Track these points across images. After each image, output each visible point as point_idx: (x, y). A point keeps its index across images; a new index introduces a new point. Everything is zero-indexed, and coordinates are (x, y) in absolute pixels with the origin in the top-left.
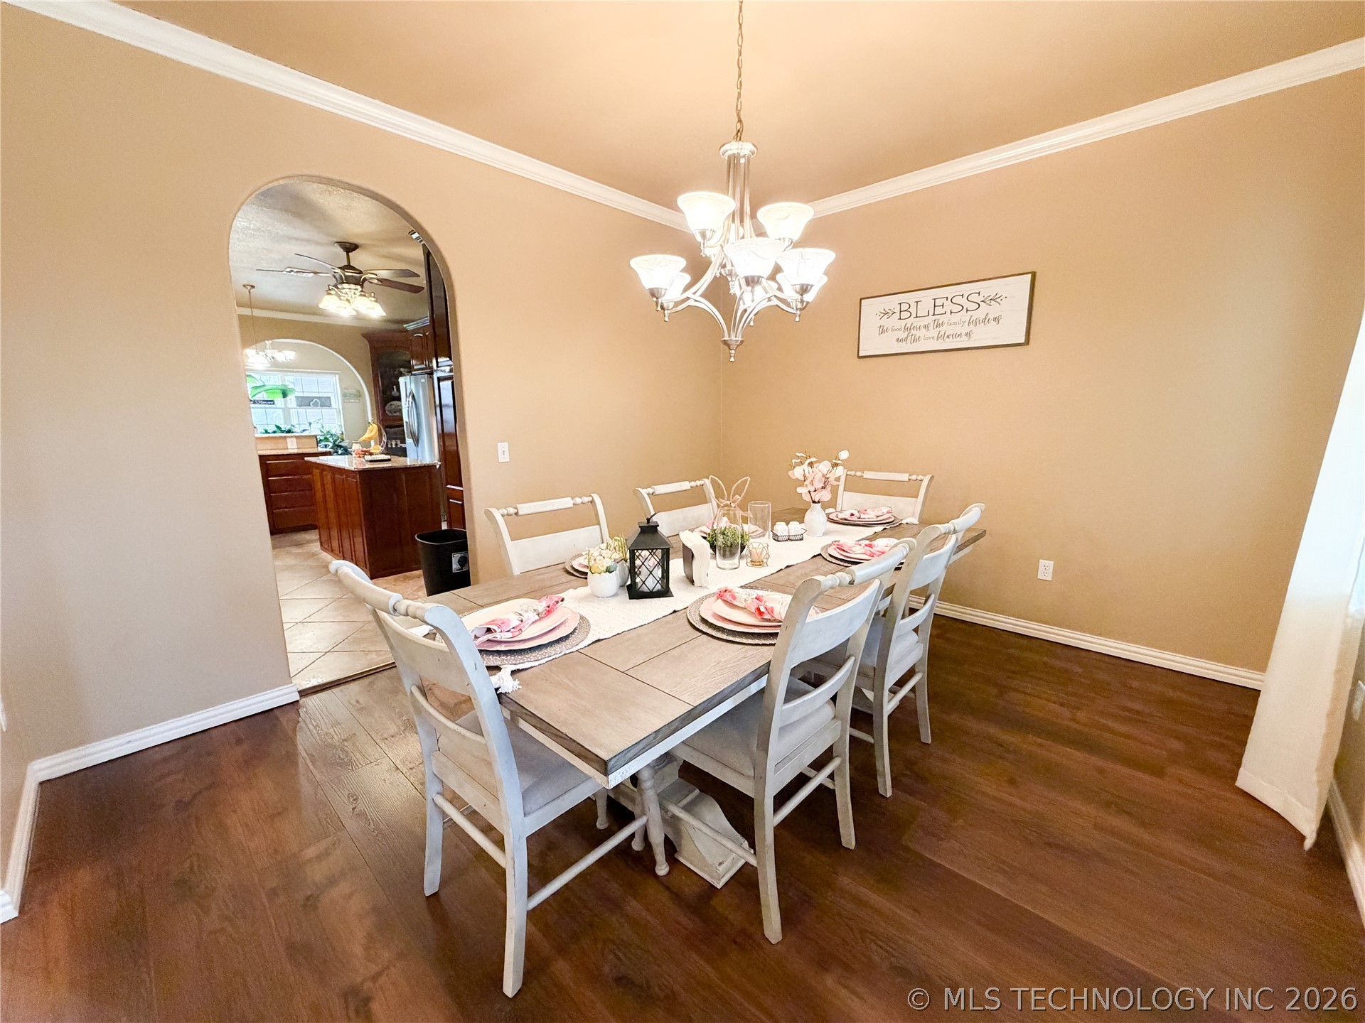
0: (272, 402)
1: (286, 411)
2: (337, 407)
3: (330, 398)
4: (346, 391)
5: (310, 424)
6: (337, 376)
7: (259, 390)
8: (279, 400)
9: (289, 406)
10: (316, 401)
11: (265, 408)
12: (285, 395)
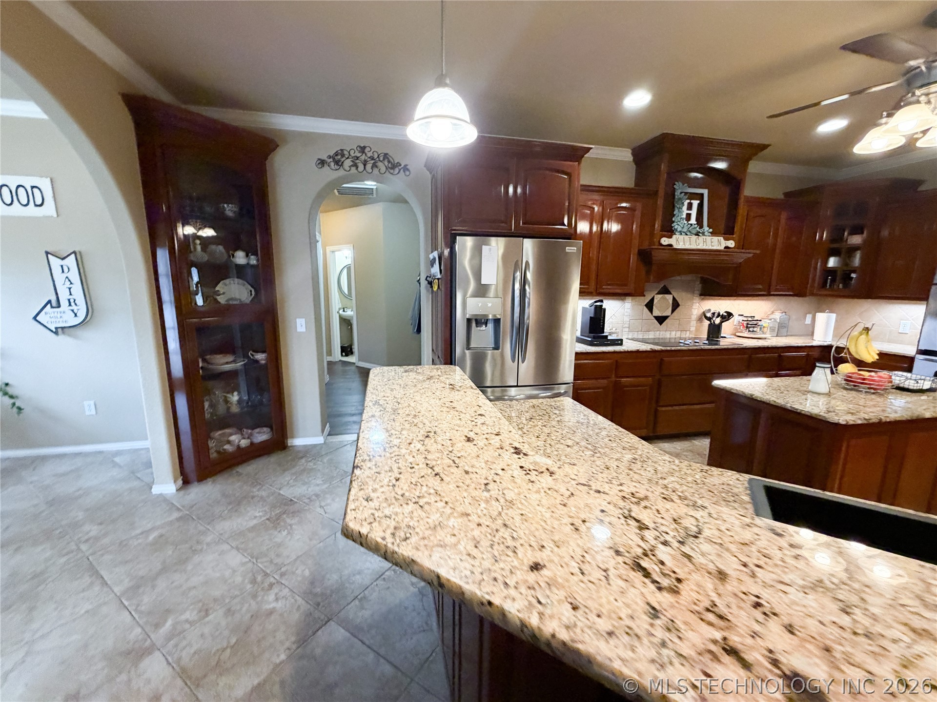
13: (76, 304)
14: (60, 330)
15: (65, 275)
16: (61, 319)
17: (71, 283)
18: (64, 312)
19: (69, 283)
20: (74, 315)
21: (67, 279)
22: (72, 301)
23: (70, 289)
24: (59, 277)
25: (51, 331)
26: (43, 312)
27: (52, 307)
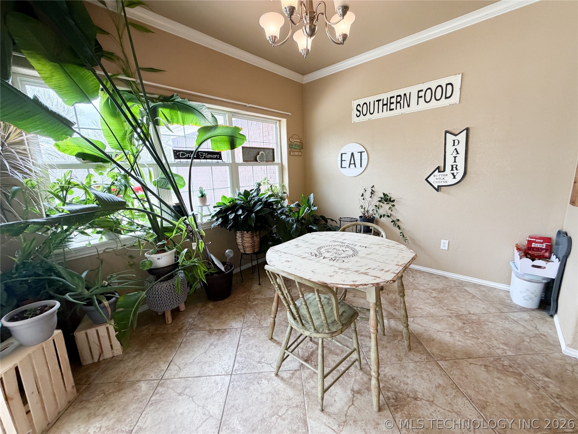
0: (217, 156)
1: (234, 169)
2: (280, 162)
3: (273, 150)
4: (292, 140)
5: (259, 185)
8: (226, 153)
9: (237, 161)
10: (262, 154)
11: (211, 165)
12: (233, 146)
13: (457, 169)
14: (440, 188)
15: (454, 147)
16: (444, 180)
17: (458, 153)
18: (446, 175)
19: (456, 153)
20: (453, 177)
21: (455, 151)
22: (454, 166)
23: (455, 157)
24: (450, 149)
25: (435, 188)
26: (433, 175)
27: (439, 172)
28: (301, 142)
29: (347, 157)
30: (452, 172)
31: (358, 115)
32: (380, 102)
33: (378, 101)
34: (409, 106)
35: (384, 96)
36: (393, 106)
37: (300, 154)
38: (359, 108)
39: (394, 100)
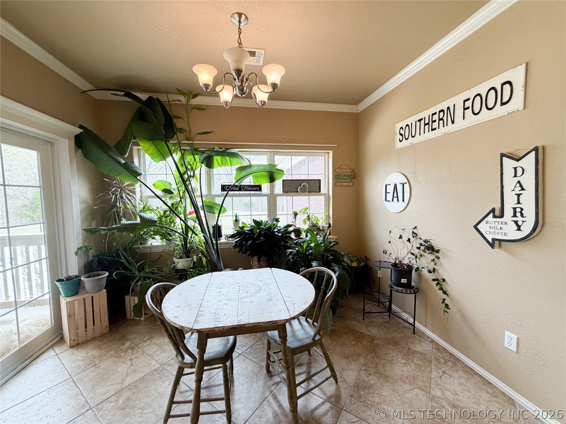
0: (258, 188)
1: (272, 199)
2: (326, 192)
3: (320, 180)
4: (339, 171)
5: (296, 214)
6: (331, 152)
7: (244, 173)
8: (266, 187)
9: (276, 192)
10: (304, 186)
11: (250, 195)
12: (272, 179)
13: (522, 215)
14: (497, 243)
15: (517, 179)
16: (501, 231)
17: (523, 189)
18: (506, 223)
19: (520, 189)
20: (516, 228)
21: (518, 185)
22: (518, 210)
23: (519, 195)
24: (510, 182)
25: (488, 242)
26: (484, 221)
27: (494, 217)
28: (353, 171)
29: (390, 189)
30: (515, 219)
31: (401, 140)
32: (421, 121)
33: (420, 120)
34: (453, 122)
35: (425, 114)
36: (435, 125)
37: (351, 184)
38: (402, 132)
39: (436, 117)
